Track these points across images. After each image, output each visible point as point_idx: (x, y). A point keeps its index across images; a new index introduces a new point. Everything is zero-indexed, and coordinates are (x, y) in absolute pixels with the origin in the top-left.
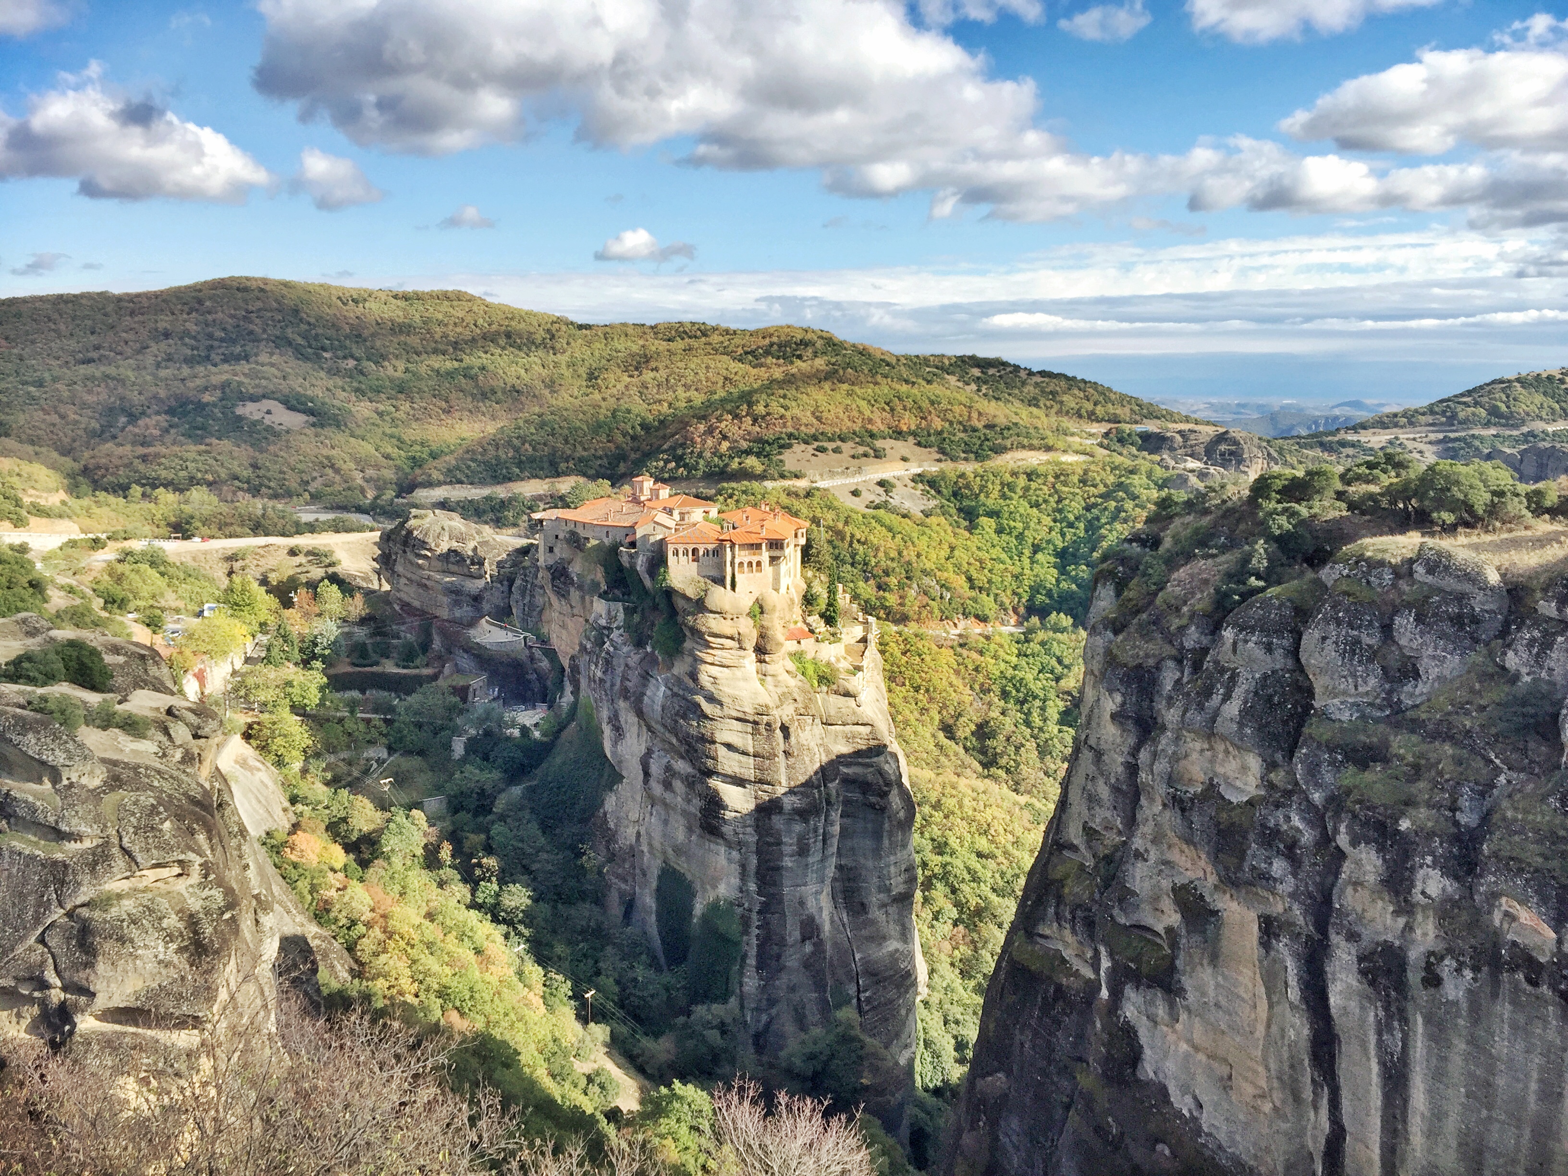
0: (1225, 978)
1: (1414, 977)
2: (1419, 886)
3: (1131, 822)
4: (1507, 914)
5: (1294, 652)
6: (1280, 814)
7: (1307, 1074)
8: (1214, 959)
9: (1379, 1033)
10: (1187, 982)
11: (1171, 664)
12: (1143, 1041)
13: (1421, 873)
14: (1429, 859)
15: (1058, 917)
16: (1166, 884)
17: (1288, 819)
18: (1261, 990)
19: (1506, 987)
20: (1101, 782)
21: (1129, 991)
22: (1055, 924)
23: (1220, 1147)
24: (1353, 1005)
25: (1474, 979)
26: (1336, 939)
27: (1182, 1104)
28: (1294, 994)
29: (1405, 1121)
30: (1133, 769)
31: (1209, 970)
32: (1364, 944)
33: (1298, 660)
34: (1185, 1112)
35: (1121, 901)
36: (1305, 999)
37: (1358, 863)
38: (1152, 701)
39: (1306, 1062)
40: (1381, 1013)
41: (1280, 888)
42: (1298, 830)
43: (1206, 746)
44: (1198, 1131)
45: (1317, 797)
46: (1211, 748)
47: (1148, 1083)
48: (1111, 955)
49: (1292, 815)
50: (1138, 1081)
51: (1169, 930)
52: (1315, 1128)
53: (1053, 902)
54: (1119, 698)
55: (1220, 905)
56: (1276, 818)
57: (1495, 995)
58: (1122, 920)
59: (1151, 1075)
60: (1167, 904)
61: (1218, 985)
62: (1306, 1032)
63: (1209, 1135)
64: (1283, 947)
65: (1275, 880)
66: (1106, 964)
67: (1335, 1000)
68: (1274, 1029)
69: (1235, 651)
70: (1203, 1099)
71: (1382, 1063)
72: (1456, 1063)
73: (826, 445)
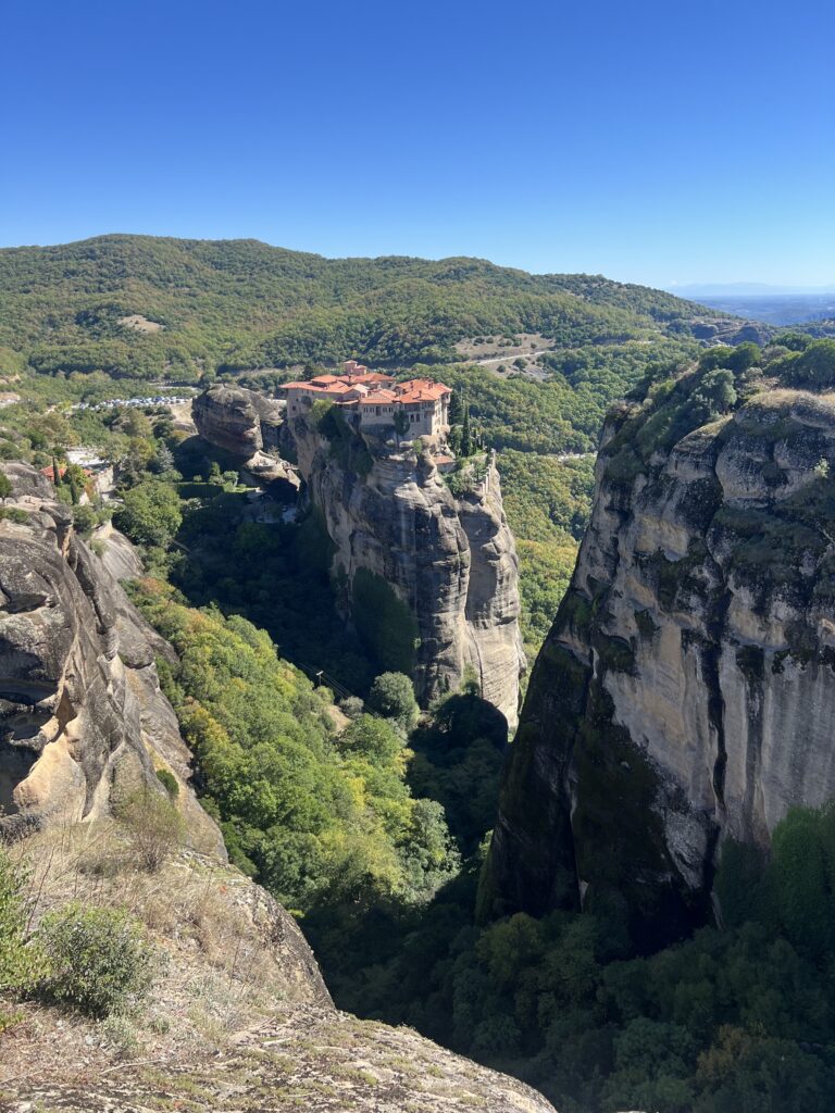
0: (663, 666)
1: (768, 667)
2: (773, 612)
3: (614, 574)
4: (825, 629)
5: (712, 468)
6: (696, 570)
7: (706, 723)
8: (656, 655)
9: (748, 699)
10: (640, 669)
11: (641, 476)
12: (616, 701)
13: (776, 604)
14: (780, 596)
15: (571, 631)
16: (631, 612)
17: (701, 571)
18: (683, 675)
19: (821, 673)
20: (598, 549)
21: (609, 673)
22: (569, 635)
23: (657, 764)
24: (733, 683)
25: (803, 669)
26: (725, 645)
27: (636, 738)
28: (700, 676)
29: (760, 752)
30: (615, 542)
31: (653, 662)
32: (740, 647)
33: (715, 473)
34: (639, 744)
35: (606, 622)
36: (705, 680)
37: (740, 599)
38: (630, 499)
39: (706, 717)
40: (748, 688)
41: (694, 613)
42: (706, 579)
43: (658, 527)
44: (645, 755)
45: (719, 559)
46: (661, 529)
47: (619, 726)
48: (600, 654)
49: (703, 569)
50: (611, 725)
51: (633, 638)
52: (710, 754)
53: (568, 623)
54: (609, 497)
55: (661, 624)
56: (695, 572)
57: (814, 678)
58: (607, 632)
59: (621, 723)
60: (633, 624)
61: (658, 671)
62: (706, 698)
63: (651, 757)
64: (694, 649)
65: (691, 609)
66: (596, 657)
67: (722, 680)
68: (689, 697)
69: (676, 467)
70: (649, 737)
71: (749, 717)
72: (791, 717)
73: (483, 337)
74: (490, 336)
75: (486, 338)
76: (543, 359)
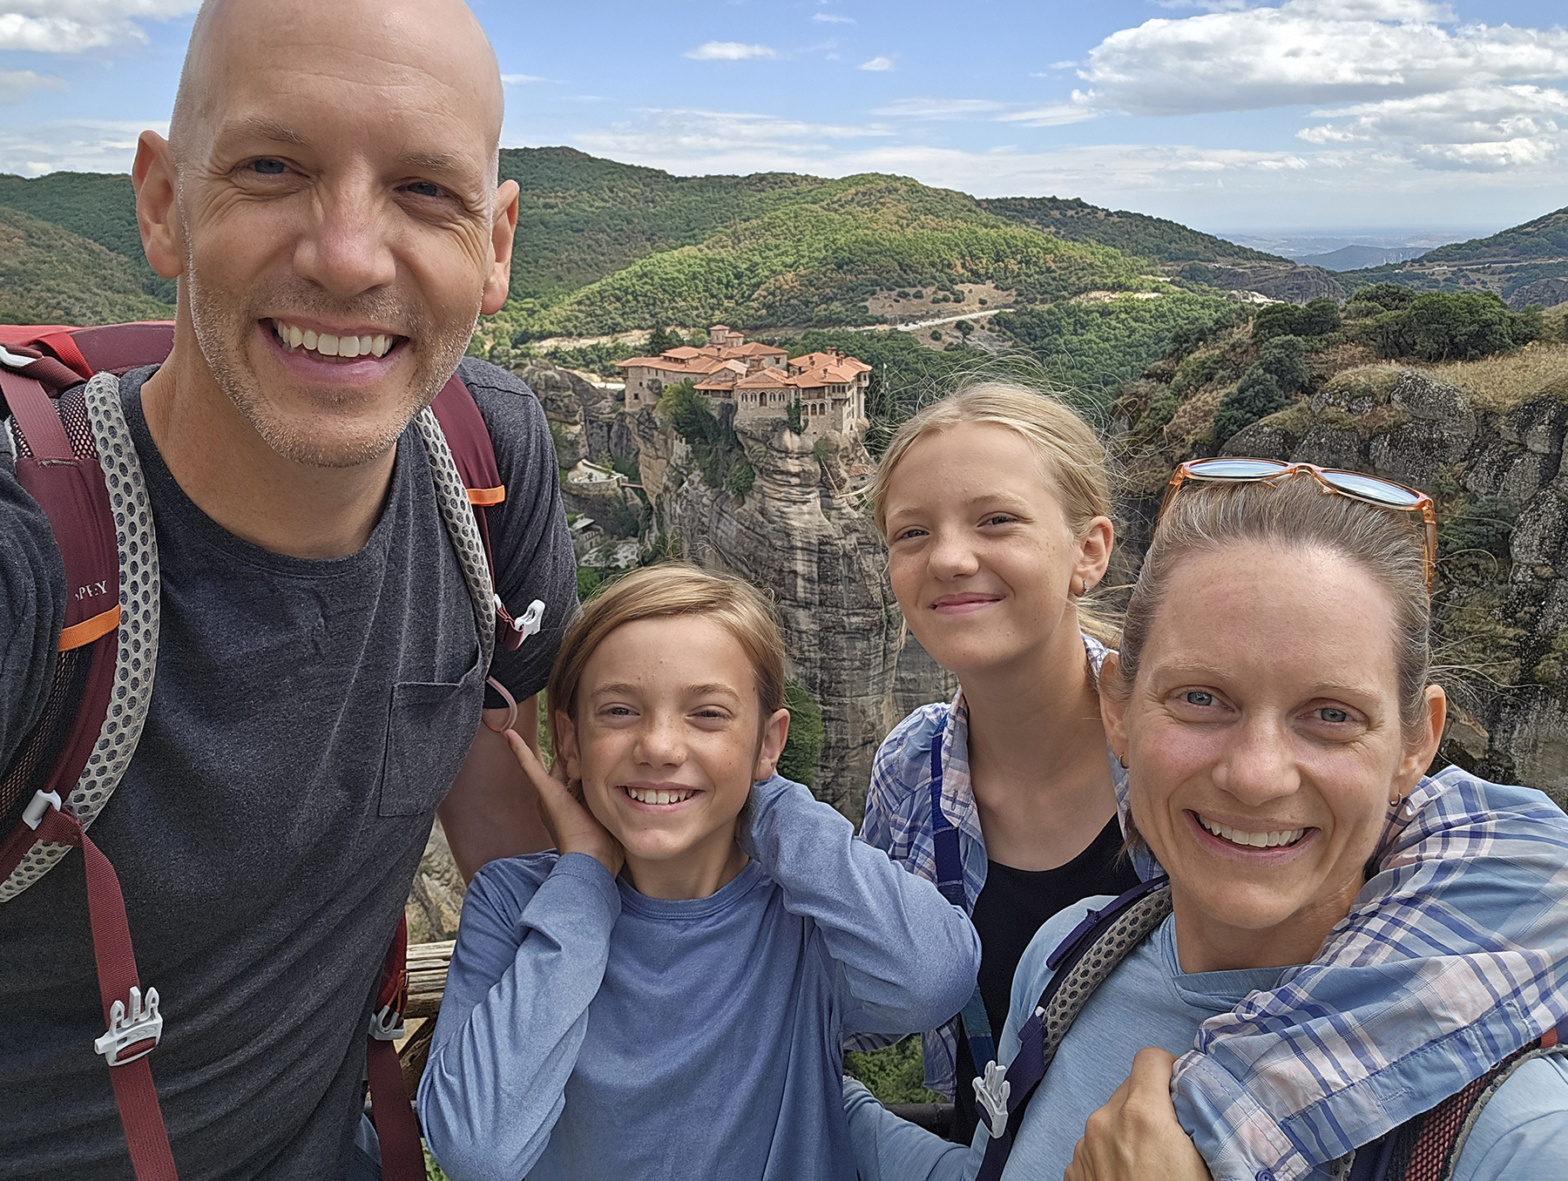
73: (907, 290)
74: (919, 288)
75: (912, 291)
76: (997, 321)
